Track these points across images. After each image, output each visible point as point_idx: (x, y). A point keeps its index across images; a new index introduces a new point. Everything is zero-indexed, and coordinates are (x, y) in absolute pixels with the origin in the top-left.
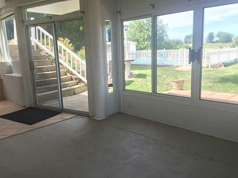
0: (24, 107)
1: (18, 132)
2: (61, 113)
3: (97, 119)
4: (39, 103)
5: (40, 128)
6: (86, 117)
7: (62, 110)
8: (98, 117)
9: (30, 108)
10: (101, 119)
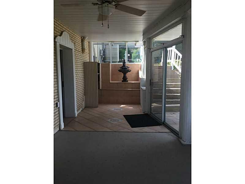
0: (144, 113)
1: (120, 130)
2: (161, 125)
3: (182, 142)
4: (153, 112)
5: (135, 132)
6: (176, 137)
7: (163, 123)
8: (183, 141)
9: (147, 114)
10: (185, 143)
